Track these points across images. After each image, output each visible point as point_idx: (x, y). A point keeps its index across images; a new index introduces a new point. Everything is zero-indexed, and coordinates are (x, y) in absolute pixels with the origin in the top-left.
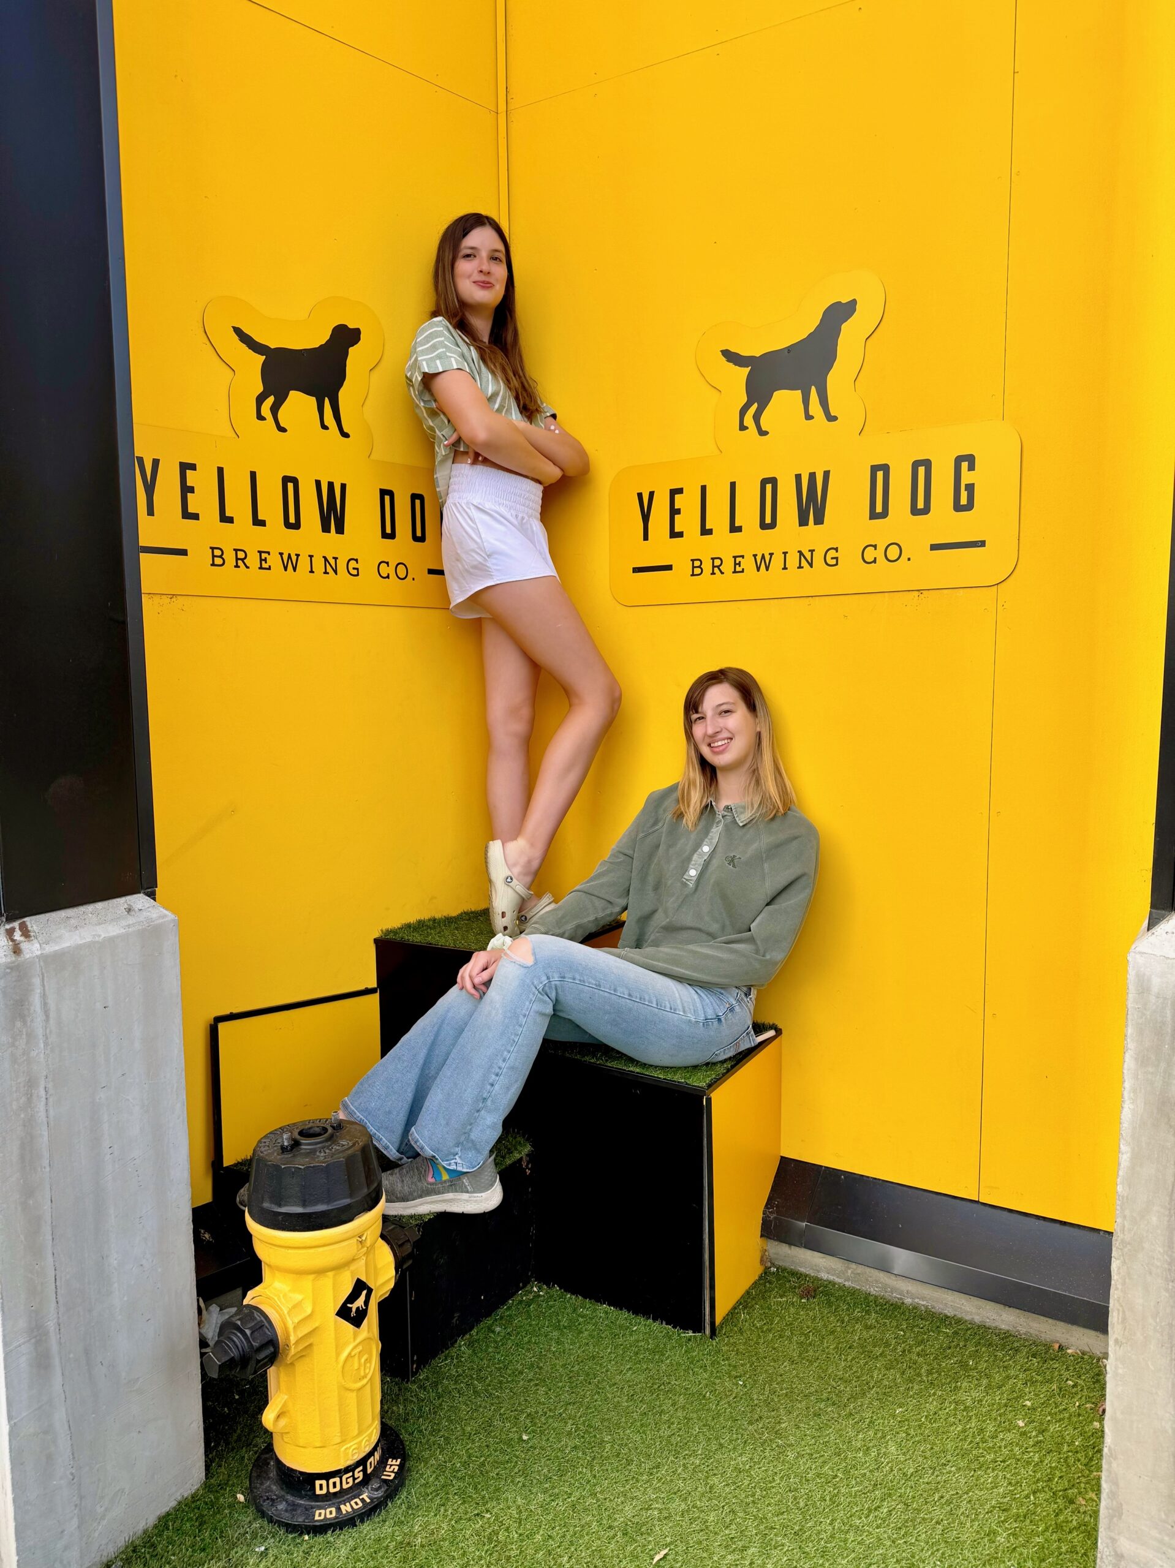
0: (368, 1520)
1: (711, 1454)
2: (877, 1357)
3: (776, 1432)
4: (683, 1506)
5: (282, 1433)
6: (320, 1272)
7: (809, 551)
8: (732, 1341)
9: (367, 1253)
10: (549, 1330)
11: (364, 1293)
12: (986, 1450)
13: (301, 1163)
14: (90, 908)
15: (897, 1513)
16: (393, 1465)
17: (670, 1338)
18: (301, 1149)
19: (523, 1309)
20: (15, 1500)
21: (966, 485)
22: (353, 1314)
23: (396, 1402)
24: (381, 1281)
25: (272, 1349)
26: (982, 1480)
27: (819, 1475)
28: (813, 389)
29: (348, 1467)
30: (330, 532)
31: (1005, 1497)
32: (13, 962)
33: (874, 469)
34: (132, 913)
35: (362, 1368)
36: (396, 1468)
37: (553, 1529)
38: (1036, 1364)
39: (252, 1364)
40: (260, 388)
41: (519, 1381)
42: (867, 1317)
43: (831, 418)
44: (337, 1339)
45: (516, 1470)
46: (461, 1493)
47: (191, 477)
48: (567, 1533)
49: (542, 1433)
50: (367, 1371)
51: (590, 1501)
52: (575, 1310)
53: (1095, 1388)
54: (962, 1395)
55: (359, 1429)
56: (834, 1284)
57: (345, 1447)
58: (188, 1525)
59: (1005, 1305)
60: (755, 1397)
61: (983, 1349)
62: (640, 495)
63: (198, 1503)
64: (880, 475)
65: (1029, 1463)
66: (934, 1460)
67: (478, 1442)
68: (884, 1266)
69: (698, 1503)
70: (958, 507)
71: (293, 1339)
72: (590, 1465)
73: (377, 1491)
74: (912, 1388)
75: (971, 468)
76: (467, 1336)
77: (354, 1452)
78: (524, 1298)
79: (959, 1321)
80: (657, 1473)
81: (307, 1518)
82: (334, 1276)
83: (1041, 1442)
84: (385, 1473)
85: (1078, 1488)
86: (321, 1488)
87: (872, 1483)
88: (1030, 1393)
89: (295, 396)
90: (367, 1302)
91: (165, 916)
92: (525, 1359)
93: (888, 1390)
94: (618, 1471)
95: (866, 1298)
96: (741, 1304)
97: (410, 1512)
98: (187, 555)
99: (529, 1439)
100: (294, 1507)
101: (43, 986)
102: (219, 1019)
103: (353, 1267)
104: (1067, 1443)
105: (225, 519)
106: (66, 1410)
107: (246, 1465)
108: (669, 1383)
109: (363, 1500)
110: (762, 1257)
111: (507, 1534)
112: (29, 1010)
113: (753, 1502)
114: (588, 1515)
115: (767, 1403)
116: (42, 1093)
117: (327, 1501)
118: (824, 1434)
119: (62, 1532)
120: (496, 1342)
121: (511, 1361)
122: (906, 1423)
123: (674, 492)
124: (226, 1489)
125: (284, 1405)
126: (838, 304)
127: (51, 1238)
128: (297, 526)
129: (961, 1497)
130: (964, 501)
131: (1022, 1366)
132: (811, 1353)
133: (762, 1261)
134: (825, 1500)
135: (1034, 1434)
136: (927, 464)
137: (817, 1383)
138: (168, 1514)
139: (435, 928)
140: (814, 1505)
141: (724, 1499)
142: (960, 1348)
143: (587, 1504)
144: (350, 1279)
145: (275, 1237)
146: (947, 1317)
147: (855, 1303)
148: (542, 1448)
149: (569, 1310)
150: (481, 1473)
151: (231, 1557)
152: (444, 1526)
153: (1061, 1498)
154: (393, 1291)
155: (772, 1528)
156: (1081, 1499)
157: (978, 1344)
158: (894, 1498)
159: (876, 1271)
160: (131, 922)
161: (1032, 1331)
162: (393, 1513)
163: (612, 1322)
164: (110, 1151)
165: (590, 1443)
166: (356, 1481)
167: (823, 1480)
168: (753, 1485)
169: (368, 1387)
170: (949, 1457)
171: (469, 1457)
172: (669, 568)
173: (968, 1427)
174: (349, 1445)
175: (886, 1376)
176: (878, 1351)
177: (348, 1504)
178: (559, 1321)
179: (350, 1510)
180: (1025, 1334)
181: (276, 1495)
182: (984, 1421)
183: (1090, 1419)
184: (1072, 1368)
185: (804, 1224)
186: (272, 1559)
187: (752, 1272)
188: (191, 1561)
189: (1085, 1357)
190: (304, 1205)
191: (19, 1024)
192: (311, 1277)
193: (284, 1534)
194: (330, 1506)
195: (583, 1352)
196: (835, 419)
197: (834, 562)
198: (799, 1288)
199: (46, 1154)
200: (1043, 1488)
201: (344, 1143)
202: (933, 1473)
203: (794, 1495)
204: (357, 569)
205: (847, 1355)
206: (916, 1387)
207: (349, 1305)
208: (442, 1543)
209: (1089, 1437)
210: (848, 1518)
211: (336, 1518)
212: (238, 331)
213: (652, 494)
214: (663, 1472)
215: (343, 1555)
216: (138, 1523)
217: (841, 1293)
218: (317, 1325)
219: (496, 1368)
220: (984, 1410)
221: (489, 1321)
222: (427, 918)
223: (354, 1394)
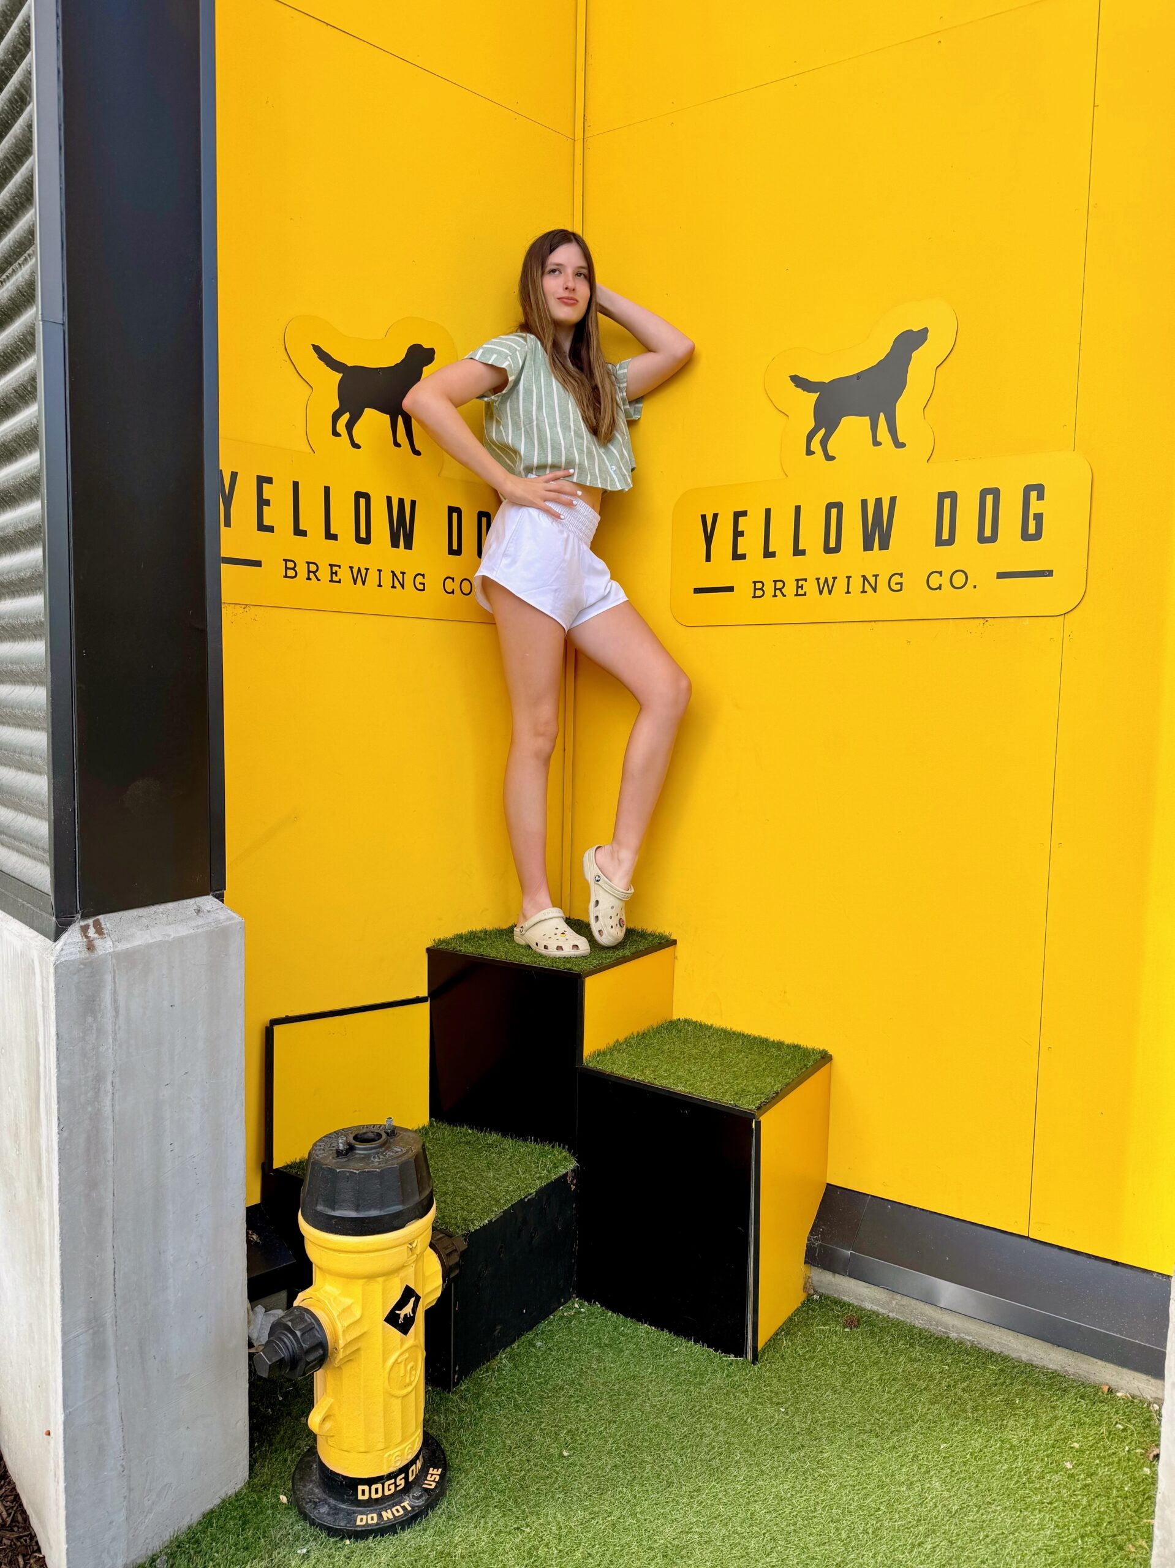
0: (408, 1528)
1: (753, 1480)
2: (921, 1390)
3: (818, 1461)
4: (724, 1531)
5: (327, 1436)
6: (371, 1277)
7: (874, 576)
8: (774, 1367)
9: (417, 1260)
10: (590, 1347)
11: (413, 1300)
12: (1032, 1491)
13: (355, 1167)
14: (161, 908)
15: (941, 1550)
16: (434, 1475)
17: (711, 1361)
18: (356, 1154)
19: (565, 1324)
20: (67, 1489)
21: (1034, 514)
22: (401, 1321)
23: (437, 1411)
24: (429, 1288)
25: (321, 1352)
26: (1029, 1521)
27: (861, 1508)
28: (882, 415)
29: (390, 1474)
30: (398, 547)
31: (1052, 1540)
32: (87, 959)
33: (942, 496)
34: (201, 914)
35: (408, 1376)
36: (438, 1478)
37: (592, 1547)
38: (1085, 1406)
39: (302, 1365)
40: (336, 405)
41: (560, 1397)
42: (911, 1349)
43: (899, 445)
44: (384, 1344)
45: (556, 1486)
46: (501, 1505)
47: (268, 490)
48: (607, 1552)
49: (582, 1450)
50: (413, 1378)
51: (630, 1521)
52: (616, 1328)
53: (1145, 1433)
54: (1008, 1434)
55: (402, 1436)
56: (878, 1315)
57: (388, 1454)
58: (232, 1523)
59: (1054, 1344)
60: (797, 1425)
61: (1030, 1388)
62: (704, 517)
63: (242, 1502)
64: (947, 502)
65: (1076, 1506)
66: (980, 1498)
67: (518, 1455)
68: (930, 1299)
69: (739, 1529)
70: (1026, 536)
71: (342, 1343)
72: (630, 1484)
73: (418, 1499)
74: (957, 1423)
75: (1040, 497)
76: (508, 1349)
77: (397, 1458)
78: (565, 1314)
79: (1005, 1358)
80: (698, 1496)
81: (348, 1523)
82: (385, 1281)
83: (1089, 1485)
84: (426, 1482)
85: (1127, 1535)
86: (363, 1493)
87: (916, 1518)
88: (1078, 1435)
89: (370, 414)
90: (414, 1310)
91: (232, 918)
92: (565, 1375)
93: (932, 1425)
94: (658, 1493)
95: (911, 1330)
96: (783, 1330)
97: (451, 1522)
98: (261, 566)
99: (569, 1456)
100: (335, 1511)
101: (115, 982)
102: (275, 1022)
103: (402, 1274)
104: (1117, 1488)
105: (299, 532)
106: (119, 1401)
107: (289, 1467)
108: (710, 1406)
109: (404, 1508)
110: (805, 1284)
111: (547, 1550)
112: (100, 1005)
113: (795, 1531)
114: (628, 1535)
115: (809, 1431)
116: (109, 1087)
117: (369, 1507)
118: (867, 1466)
119: (111, 1523)
120: (537, 1357)
121: (552, 1376)
122: (951, 1459)
123: (738, 515)
124: (269, 1489)
125: (331, 1408)
126: (909, 332)
127: (111, 1231)
128: (367, 540)
129: (1006, 1537)
130: (1032, 530)
131: (1070, 1407)
132: (854, 1383)
133: (805, 1288)
134: (868, 1533)
135: (1082, 1476)
136: (995, 492)
137: (860, 1414)
138: (212, 1511)
139: (486, 939)
140: (856, 1537)
141: (765, 1526)
142: (1007, 1386)
143: (627, 1524)
144: (400, 1286)
145: (328, 1241)
146: (993, 1353)
147: (899, 1335)
148: (582, 1465)
149: (611, 1328)
150: (521, 1487)
151: (273, 1557)
152: (484, 1537)
153: (1110, 1544)
154: (440, 1299)
155: (813, 1558)
156: (1130, 1546)
157: (1025, 1382)
158: (938, 1534)
159: (922, 1303)
160: (200, 923)
161: (1081, 1372)
162: (433, 1522)
163: (653, 1342)
164: (170, 1148)
165: (630, 1463)
166: (398, 1489)
167: (865, 1512)
168: (795, 1514)
169: (413, 1395)
170: (994, 1496)
171: (510, 1470)
172: (730, 589)
173: (1014, 1466)
174: (392, 1452)
175: (931, 1411)
176: (922, 1384)
177: (389, 1511)
178: (600, 1339)
179: (391, 1517)
180: (1073, 1375)
181: (318, 1498)
182: (1031, 1461)
183: (1139, 1465)
184: (1122, 1412)
185: (849, 1252)
186: (314, 1562)
187: (796, 1299)
188: (234, 1559)
189: (1136, 1401)
190: (357, 1210)
191: (90, 1019)
192: (362, 1282)
193: (326, 1538)
194: (372, 1512)
195: (624, 1370)
196: (903, 445)
197: (898, 587)
198: (842, 1316)
199: (110, 1149)
200: (1091, 1532)
201: (398, 1150)
202: (978, 1512)
203: (835, 1526)
204: (424, 584)
205: (891, 1387)
206: (961, 1423)
207: (397, 1312)
208: (482, 1555)
209: (1139, 1483)
210: (890, 1552)
211: (377, 1524)
212: (317, 349)
213: (715, 516)
214: (704, 1496)
215: (384, 1561)
216: (183, 1519)
217: (885, 1324)
218: (365, 1330)
219: (537, 1382)
220: (1031, 1450)
221: (530, 1335)
222: (478, 929)
223: (399, 1401)
